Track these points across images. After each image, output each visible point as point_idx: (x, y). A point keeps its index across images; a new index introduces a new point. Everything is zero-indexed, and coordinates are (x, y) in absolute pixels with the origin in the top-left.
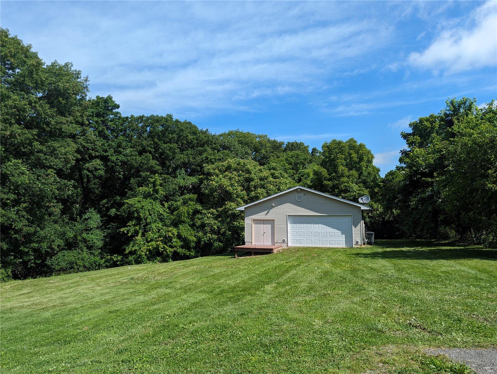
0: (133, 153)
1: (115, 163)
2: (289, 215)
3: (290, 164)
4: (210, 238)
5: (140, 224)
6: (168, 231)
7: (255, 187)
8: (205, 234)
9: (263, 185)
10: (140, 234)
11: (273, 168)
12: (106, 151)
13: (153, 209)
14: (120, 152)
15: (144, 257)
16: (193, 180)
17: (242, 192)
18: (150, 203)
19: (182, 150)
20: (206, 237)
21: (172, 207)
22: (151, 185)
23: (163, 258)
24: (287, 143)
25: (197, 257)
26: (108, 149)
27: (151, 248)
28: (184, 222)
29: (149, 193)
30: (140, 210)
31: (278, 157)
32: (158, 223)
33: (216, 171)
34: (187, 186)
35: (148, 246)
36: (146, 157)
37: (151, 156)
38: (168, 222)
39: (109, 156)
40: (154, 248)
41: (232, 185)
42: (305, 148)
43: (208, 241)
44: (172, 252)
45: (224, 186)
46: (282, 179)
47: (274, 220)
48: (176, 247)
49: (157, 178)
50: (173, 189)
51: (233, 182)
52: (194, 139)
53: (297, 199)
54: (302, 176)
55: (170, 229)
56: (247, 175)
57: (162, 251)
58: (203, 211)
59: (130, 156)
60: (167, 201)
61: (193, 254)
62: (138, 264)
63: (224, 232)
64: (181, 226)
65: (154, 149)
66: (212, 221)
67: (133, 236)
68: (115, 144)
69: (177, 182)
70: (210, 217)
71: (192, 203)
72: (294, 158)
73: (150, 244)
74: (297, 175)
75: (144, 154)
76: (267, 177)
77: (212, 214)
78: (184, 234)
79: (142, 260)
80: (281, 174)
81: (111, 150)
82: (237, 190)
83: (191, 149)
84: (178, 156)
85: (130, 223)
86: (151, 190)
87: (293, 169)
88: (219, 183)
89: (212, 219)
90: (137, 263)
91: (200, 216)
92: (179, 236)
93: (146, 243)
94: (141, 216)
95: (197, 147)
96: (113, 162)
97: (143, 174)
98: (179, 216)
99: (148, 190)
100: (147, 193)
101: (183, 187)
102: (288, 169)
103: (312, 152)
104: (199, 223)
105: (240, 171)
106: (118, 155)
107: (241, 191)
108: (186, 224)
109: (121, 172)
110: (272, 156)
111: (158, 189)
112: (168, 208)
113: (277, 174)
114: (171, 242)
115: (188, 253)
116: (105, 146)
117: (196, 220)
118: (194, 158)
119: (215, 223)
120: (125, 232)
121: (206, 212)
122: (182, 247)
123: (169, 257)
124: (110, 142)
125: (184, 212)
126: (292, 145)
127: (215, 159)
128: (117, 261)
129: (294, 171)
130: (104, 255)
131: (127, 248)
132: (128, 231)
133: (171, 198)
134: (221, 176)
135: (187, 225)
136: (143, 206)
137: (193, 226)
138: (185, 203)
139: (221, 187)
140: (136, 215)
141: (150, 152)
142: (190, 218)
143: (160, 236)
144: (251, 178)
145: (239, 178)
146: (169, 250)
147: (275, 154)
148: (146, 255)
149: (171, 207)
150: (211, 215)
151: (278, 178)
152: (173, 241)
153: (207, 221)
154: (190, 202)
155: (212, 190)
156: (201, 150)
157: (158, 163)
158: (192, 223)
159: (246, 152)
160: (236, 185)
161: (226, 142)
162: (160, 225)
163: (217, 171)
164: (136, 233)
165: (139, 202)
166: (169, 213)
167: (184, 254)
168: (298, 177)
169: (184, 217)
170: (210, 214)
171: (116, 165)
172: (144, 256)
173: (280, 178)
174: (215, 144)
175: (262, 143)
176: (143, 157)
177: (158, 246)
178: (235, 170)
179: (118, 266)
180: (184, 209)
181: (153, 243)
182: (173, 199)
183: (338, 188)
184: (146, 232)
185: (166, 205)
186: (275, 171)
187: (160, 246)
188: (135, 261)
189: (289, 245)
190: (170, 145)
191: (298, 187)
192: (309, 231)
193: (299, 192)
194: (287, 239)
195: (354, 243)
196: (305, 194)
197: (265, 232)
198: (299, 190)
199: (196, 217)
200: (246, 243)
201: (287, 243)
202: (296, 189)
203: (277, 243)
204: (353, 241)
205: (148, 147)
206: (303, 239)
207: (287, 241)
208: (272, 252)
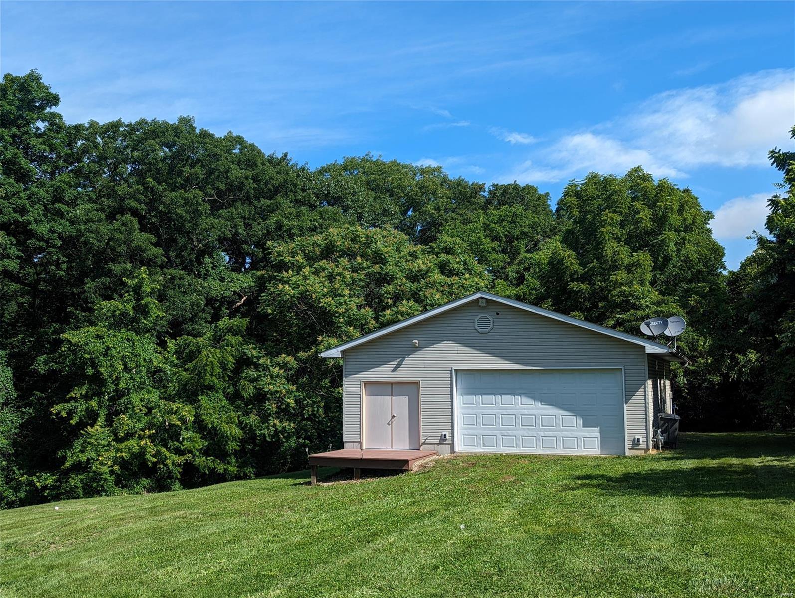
0: (94, 215)
1: (47, 242)
2: (455, 370)
3: (495, 238)
4: (277, 429)
5: (100, 394)
6: (171, 412)
7: (397, 298)
8: (265, 418)
9: (416, 293)
10: (101, 420)
11: (445, 248)
12: (23, 211)
13: (136, 356)
14: (60, 214)
15: (106, 480)
16: (245, 281)
17: (362, 311)
18: (128, 340)
19: (216, 207)
20: (268, 427)
21: (186, 351)
22: (129, 295)
23: (158, 480)
24: (492, 188)
25: (246, 477)
26: (28, 206)
27: (124, 454)
28: (211, 388)
29: (124, 314)
30: (101, 358)
31: (466, 222)
32: (149, 392)
33: (297, 258)
34: (229, 297)
35: (118, 450)
36: (123, 224)
37: (135, 221)
38: (172, 388)
39: (30, 223)
40: (134, 456)
41: (334, 293)
42: (539, 198)
43: (273, 436)
44: (179, 465)
45: (314, 296)
46: (467, 276)
47: (417, 383)
48: (190, 452)
49: (144, 276)
50: (192, 305)
51: (336, 286)
52: (247, 178)
53: (476, 327)
54: (527, 269)
55: (174, 406)
56: (376, 268)
57: (155, 464)
58: (261, 361)
59: (86, 223)
60: (173, 337)
61: (233, 469)
62: (92, 496)
63: (313, 414)
64: (203, 399)
65: (146, 204)
66: (282, 386)
67: (82, 425)
68: (47, 192)
69: (203, 287)
70: (277, 376)
71: (234, 340)
72: (504, 223)
73: (123, 445)
74: (515, 267)
75: (118, 216)
76: (427, 272)
77: (284, 366)
78: (212, 419)
79: (102, 486)
80: (465, 263)
81: (36, 207)
82: (347, 305)
83: (243, 204)
84: (205, 222)
85: (76, 393)
86: (129, 307)
87: (504, 251)
88: (301, 288)
89: (284, 381)
90: (89, 493)
91: (252, 373)
92: (199, 425)
93: (113, 443)
94: (102, 374)
95: (257, 198)
96: (41, 238)
97: (116, 268)
98: (199, 374)
99: (121, 307)
100: (120, 315)
101: (217, 300)
102: (490, 253)
103: (558, 210)
104: (249, 390)
105: (358, 258)
106: (54, 219)
107: (359, 307)
108: (217, 392)
109: (64, 262)
110: (453, 218)
111: (146, 306)
112: (176, 353)
113: (455, 263)
114: (178, 440)
115: (221, 468)
116: (20, 198)
117: (242, 382)
118: (248, 226)
119: (289, 392)
120: (64, 414)
121: (268, 362)
122: (206, 452)
123: (172, 478)
124: (34, 190)
125: (211, 362)
126: (505, 191)
127: (301, 229)
128: (45, 488)
129: (506, 257)
130: (14, 473)
131: (69, 454)
132: (70, 413)
133: (188, 327)
134: (306, 270)
135: (221, 397)
136: (108, 348)
137: (234, 398)
138: (217, 340)
139: (304, 297)
140: (90, 371)
141: (135, 213)
142: (229, 376)
143: (150, 426)
144: (387, 274)
145: (355, 274)
146: (173, 459)
147: (461, 215)
148: (112, 472)
149: (184, 349)
150: (280, 369)
151: (457, 275)
152: (183, 438)
153: (271, 387)
154: (229, 337)
155: (284, 307)
156: (268, 206)
157: (154, 240)
158: (231, 390)
159: (384, 211)
160: (347, 292)
161: (332, 185)
162: (154, 396)
163: (300, 258)
164: (92, 417)
165: (99, 337)
166: (176, 366)
167: (213, 471)
168: (517, 272)
169: (212, 375)
170: (277, 369)
171: (48, 247)
172: (107, 476)
173: (463, 274)
174: (303, 190)
175: (427, 187)
176: (116, 224)
177: (143, 449)
178: (343, 254)
179: (44, 500)
180: (211, 356)
181: (132, 442)
182: (193, 329)
183: (605, 298)
184: (117, 413)
185: (171, 345)
186: (450, 257)
187: (148, 450)
188: (84, 489)
189: (457, 449)
190: (186, 195)
191: (478, 295)
192: (510, 411)
193: (483, 308)
194: (453, 433)
195: (628, 444)
196: (498, 314)
197: (394, 416)
198: (482, 303)
199: (244, 375)
200: (346, 445)
201: (452, 445)
202: (476, 301)
203: (424, 443)
204: (627, 438)
205: (130, 198)
206: (495, 432)
207: (453, 440)
208: (407, 471)
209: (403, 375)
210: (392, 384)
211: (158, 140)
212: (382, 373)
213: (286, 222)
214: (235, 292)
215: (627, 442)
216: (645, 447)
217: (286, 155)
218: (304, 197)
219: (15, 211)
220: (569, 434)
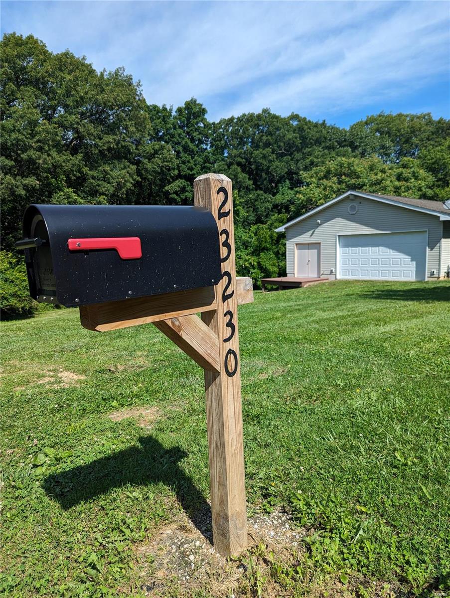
2: (339, 236)
16: (293, 194)
28: (266, 249)
33: (312, 179)
36: (234, 170)
45: (314, 200)
47: (319, 244)
50: (265, 208)
52: (296, 138)
53: (349, 211)
64: (262, 254)
65: (245, 159)
69: (272, 199)
78: (266, 264)
88: (308, 195)
92: (260, 266)
98: (260, 242)
104: (282, 250)
105: (343, 176)
108: (270, 251)
111: (239, 210)
118: (296, 165)
125: (265, 237)
135: (271, 253)
141: (240, 164)
157: (248, 177)
169: (265, 243)
189: (338, 277)
190: (264, 152)
191: (349, 193)
192: (365, 257)
193: (352, 200)
194: (336, 269)
195: (427, 274)
196: (360, 203)
197: (309, 261)
198: (351, 197)
199: (280, 242)
200: (288, 275)
201: (336, 275)
202: (348, 197)
203: (323, 274)
204: (427, 271)
205: (238, 157)
206: (357, 268)
207: (336, 272)
208: (301, 287)
209: (313, 240)
210: (309, 244)
211: (250, 124)
212: (305, 238)
213: (315, 160)
214: (288, 200)
215: (426, 273)
216: (437, 276)
217: (324, 121)
218: (330, 144)
219: (188, 169)
220: (396, 269)
